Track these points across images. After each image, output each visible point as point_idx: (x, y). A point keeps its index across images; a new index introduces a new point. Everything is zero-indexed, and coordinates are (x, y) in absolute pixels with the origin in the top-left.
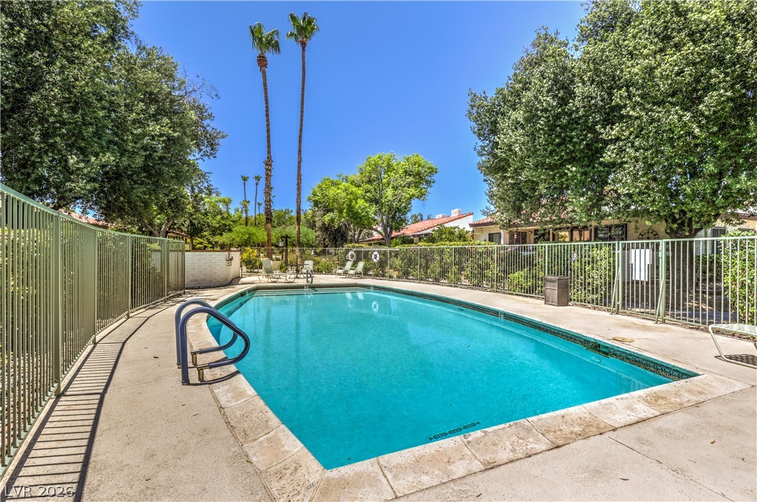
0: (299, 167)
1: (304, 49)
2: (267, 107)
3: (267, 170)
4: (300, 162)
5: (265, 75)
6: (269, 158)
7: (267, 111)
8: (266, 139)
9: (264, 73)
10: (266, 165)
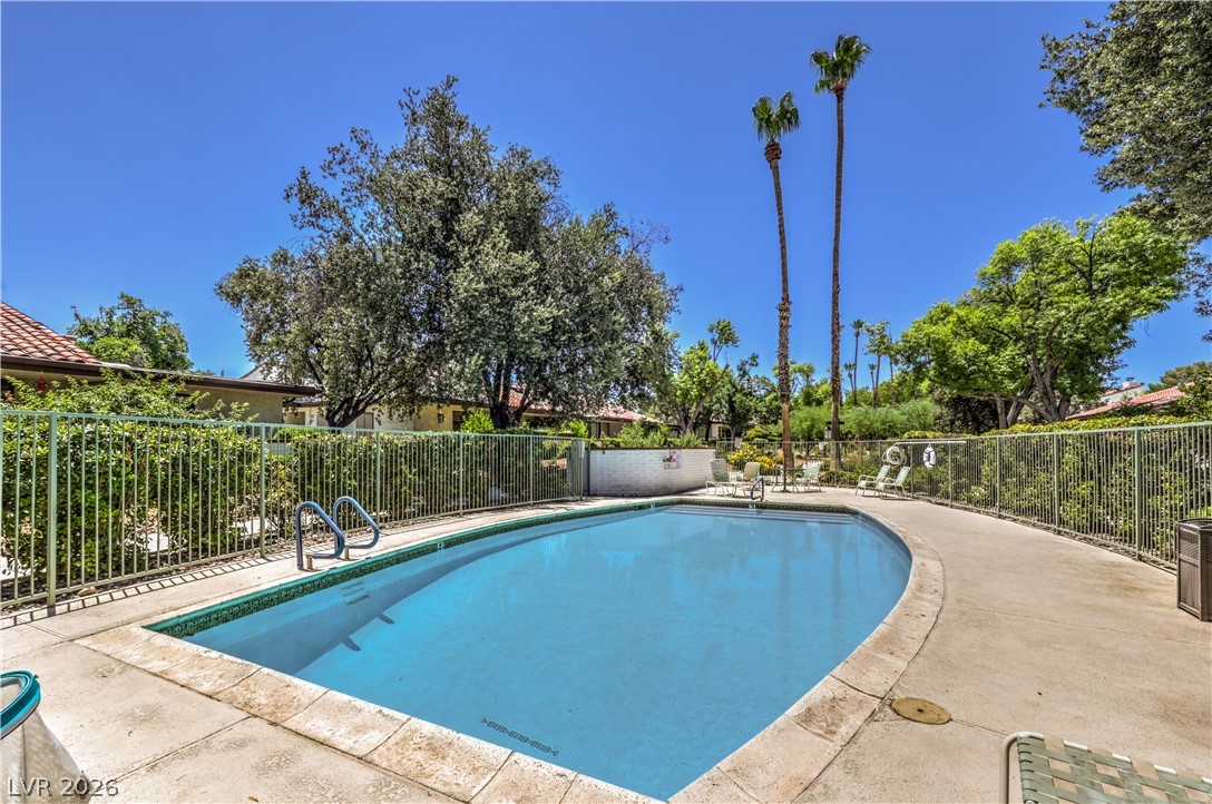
0: (835, 303)
1: (840, 99)
2: (781, 220)
3: (783, 318)
4: (836, 294)
5: (778, 172)
6: (786, 299)
7: (781, 226)
8: (781, 270)
9: (775, 170)
10: (781, 310)
